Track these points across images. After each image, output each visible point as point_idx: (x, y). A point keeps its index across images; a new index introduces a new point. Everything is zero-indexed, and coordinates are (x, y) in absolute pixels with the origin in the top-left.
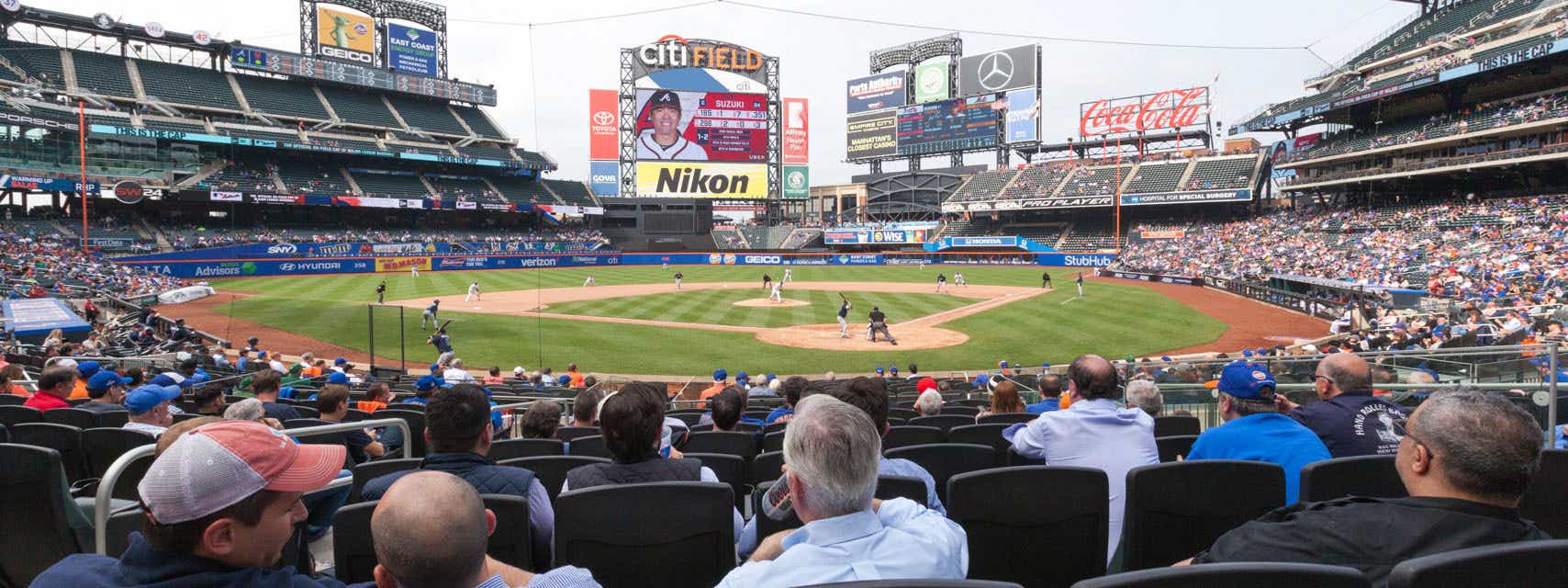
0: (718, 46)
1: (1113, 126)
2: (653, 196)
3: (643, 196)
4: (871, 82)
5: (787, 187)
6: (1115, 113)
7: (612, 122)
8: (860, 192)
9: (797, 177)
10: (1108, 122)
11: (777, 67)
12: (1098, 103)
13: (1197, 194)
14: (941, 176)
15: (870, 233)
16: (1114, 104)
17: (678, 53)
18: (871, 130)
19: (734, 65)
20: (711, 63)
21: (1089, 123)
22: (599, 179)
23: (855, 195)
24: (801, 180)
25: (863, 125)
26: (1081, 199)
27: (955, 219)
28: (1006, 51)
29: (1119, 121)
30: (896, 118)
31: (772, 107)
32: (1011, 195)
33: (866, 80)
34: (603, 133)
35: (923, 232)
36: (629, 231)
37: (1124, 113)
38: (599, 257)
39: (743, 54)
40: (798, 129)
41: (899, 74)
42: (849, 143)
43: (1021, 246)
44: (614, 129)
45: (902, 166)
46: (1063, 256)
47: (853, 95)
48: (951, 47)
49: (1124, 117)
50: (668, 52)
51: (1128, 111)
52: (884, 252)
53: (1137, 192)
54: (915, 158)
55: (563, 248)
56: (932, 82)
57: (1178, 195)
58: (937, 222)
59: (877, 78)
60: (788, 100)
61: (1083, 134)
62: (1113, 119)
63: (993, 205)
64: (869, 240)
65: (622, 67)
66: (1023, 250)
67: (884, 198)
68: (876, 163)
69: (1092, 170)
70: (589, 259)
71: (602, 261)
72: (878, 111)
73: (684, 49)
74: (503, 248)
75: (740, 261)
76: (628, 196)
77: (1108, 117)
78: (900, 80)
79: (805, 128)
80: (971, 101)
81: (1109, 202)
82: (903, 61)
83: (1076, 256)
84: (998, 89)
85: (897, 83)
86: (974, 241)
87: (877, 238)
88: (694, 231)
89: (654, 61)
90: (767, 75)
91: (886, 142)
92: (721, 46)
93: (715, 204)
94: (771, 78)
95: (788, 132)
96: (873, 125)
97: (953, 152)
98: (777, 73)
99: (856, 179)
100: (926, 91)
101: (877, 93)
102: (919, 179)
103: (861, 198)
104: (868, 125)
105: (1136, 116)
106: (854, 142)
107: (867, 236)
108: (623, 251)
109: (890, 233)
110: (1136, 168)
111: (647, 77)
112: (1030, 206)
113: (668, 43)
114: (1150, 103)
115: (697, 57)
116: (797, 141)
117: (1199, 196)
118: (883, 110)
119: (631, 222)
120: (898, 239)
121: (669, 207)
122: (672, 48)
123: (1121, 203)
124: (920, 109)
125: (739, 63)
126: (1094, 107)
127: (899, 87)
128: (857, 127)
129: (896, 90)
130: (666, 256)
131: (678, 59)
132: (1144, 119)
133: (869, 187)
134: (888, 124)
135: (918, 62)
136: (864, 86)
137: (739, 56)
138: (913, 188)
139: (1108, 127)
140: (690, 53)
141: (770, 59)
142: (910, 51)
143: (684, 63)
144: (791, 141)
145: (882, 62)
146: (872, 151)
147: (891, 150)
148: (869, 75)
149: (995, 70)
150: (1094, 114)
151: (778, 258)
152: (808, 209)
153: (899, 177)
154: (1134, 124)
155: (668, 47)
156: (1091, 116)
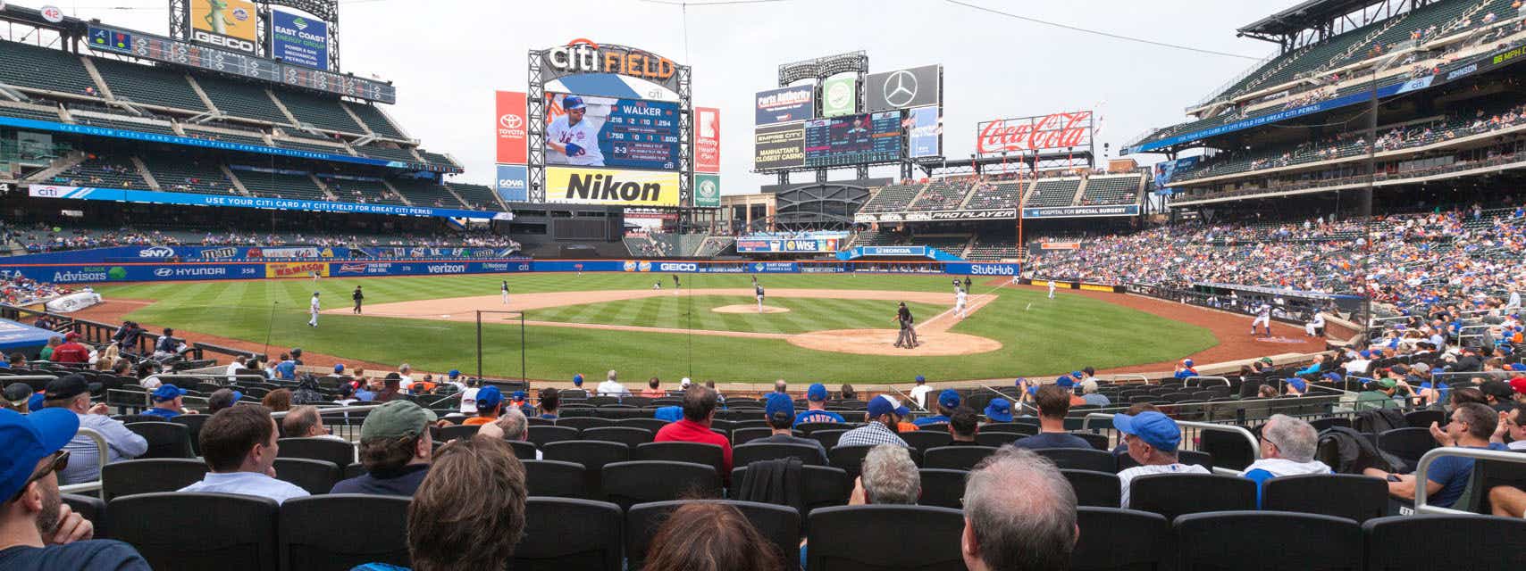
0: (630, 52)
1: (1007, 145)
2: (564, 202)
3: (552, 202)
4: (779, 95)
5: (698, 195)
6: (1009, 132)
7: (519, 125)
8: (770, 202)
9: (708, 186)
10: (1003, 141)
11: (689, 76)
12: (994, 123)
13: (1091, 208)
14: (849, 188)
15: (782, 242)
16: (1009, 124)
17: (589, 57)
18: (778, 141)
19: (646, 72)
20: (623, 69)
21: (986, 141)
22: (506, 184)
23: (765, 204)
24: (713, 190)
25: (771, 137)
26: (986, 212)
27: (865, 229)
28: (911, 70)
29: (1013, 140)
30: (804, 131)
31: (684, 116)
32: (922, 207)
33: (774, 93)
34: (510, 136)
35: (835, 241)
36: (539, 237)
37: (1017, 133)
38: (510, 264)
39: (655, 62)
40: (712, 139)
41: (807, 88)
42: (758, 154)
43: (928, 255)
44: (522, 132)
45: (809, 177)
46: (970, 265)
47: (762, 106)
48: (857, 64)
49: (1017, 136)
50: (578, 56)
51: (1021, 131)
52: (798, 261)
53: (1038, 206)
54: (822, 169)
55: (471, 255)
56: (840, 98)
57: (1075, 209)
58: (848, 232)
59: (787, 90)
60: (699, 110)
61: (981, 151)
62: (1008, 138)
63: (904, 216)
64: (782, 247)
65: (530, 69)
66: (931, 259)
67: (793, 208)
68: (784, 174)
69: (995, 185)
70: (501, 266)
71: (513, 268)
72: (785, 124)
73: (595, 54)
74: (408, 253)
75: (656, 269)
76: (536, 201)
77: (1003, 136)
78: (808, 94)
79: (717, 137)
80: (876, 117)
81: (1012, 215)
82: (811, 75)
83: (982, 265)
84: (903, 106)
85: (805, 96)
86: (885, 251)
87: (790, 247)
88: (605, 238)
89: (564, 65)
90: (678, 84)
91: (794, 154)
92: (633, 53)
93: (626, 211)
94: (683, 87)
95: (699, 141)
96: (782, 136)
97: (858, 165)
98: (689, 81)
99: (765, 189)
100: (833, 105)
101: (786, 105)
102: (827, 190)
103: (770, 207)
104: (776, 137)
105: (1029, 135)
106: (762, 153)
107: (779, 245)
108: (534, 258)
109: (802, 242)
110: (1033, 184)
111: (557, 81)
112: (939, 218)
113: (579, 47)
114: (1042, 123)
115: (608, 63)
116: (708, 151)
117: (1093, 211)
118: (790, 123)
119: (541, 229)
120: (810, 248)
121: (581, 214)
122: (583, 52)
123: (1023, 216)
124: (827, 123)
125: (650, 70)
126: (990, 126)
127: (807, 100)
128: (764, 139)
129: (804, 103)
130: (577, 263)
131: (589, 63)
132: (1035, 138)
133: (779, 197)
134: (796, 136)
135: (826, 77)
136: (772, 98)
137: (650, 64)
138: (822, 199)
139: (1003, 145)
140: (602, 58)
141: (681, 67)
142: (818, 65)
143: (595, 68)
144: (704, 150)
145: (790, 75)
146: (780, 162)
147: (799, 161)
148: (778, 88)
149: (900, 88)
150: (990, 133)
151: (694, 266)
152: (718, 218)
153: (806, 189)
154: (1027, 143)
155: (579, 51)
156: (988, 134)
